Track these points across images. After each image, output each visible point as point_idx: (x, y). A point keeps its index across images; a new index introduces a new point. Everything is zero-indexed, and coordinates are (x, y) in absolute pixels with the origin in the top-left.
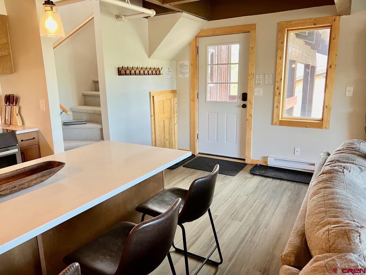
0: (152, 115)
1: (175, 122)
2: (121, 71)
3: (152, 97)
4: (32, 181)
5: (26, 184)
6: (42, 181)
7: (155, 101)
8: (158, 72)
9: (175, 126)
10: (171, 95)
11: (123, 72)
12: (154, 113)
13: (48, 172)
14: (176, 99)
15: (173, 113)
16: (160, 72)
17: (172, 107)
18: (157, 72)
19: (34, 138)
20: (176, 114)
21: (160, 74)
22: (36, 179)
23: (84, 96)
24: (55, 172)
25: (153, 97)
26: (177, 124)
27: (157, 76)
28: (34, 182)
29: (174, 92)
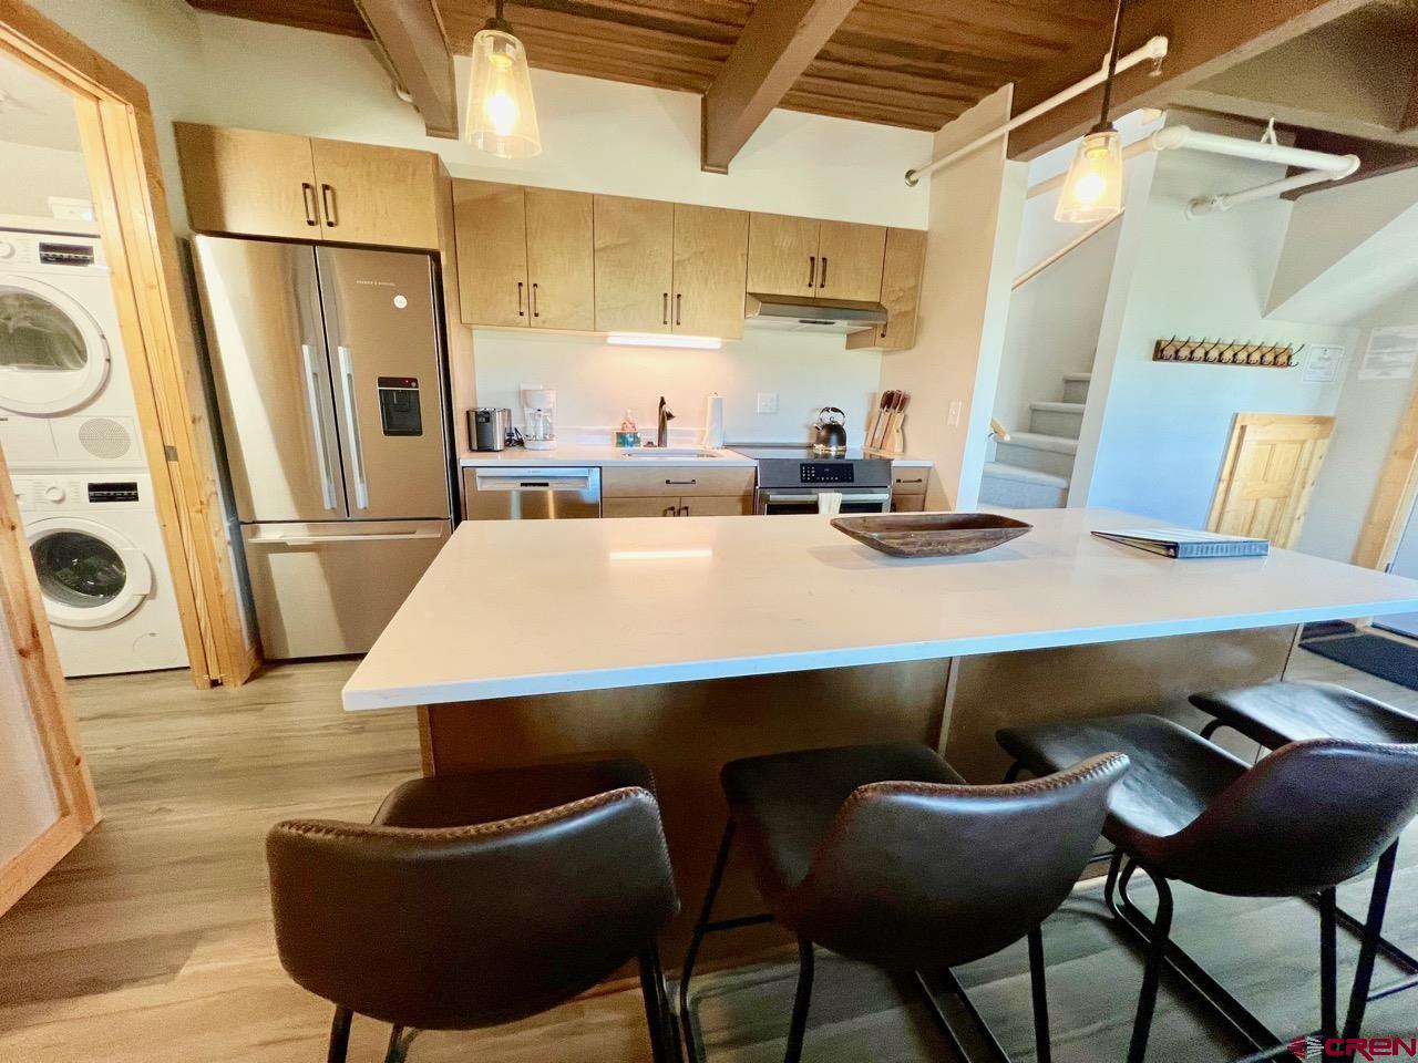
0: (1223, 477)
1: (1299, 512)
2: (1162, 351)
3: (1238, 426)
4: (959, 541)
5: (949, 546)
6: (977, 550)
7: (1245, 438)
8: (1283, 359)
9: (1296, 523)
10: (1307, 431)
11: (1169, 352)
12: (1232, 474)
13: (995, 533)
14: (1323, 446)
15: (1297, 486)
16: (1289, 357)
17: (1303, 465)
18: (1279, 358)
19: (920, 480)
20: (1308, 489)
21: (1288, 365)
22: (969, 540)
23: (1034, 410)
24: (1008, 539)
25: (1243, 428)
26: (1303, 518)
27: (1276, 369)
28: (962, 546)
29: (1323, 422)
